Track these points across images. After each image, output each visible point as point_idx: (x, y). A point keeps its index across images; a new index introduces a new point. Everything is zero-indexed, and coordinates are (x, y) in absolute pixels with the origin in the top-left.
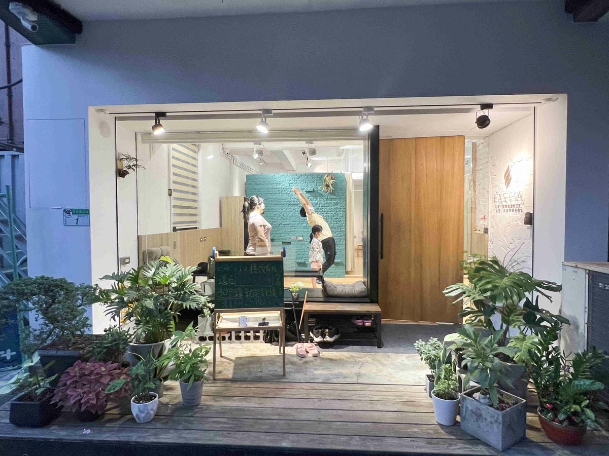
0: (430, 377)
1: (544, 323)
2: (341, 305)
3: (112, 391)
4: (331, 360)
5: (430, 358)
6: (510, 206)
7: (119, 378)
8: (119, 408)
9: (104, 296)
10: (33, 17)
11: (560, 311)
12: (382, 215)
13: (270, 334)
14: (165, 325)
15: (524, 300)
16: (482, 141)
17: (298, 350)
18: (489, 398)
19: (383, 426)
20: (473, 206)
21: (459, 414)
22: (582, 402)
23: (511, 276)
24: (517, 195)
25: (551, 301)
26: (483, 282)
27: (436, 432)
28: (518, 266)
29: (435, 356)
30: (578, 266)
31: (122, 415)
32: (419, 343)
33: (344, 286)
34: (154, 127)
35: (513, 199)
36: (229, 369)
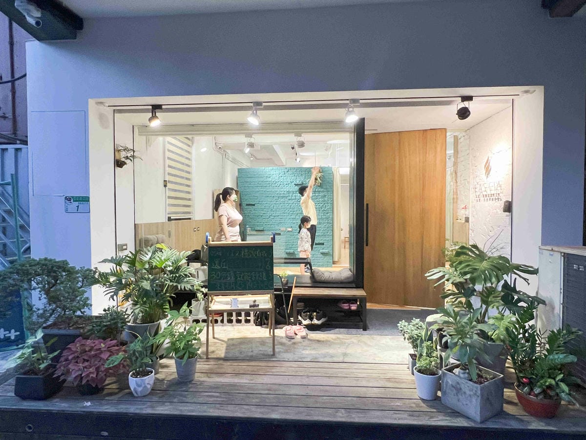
0: (413, 356)
1: (522, 304)
2: (329, 290)
3: (111, 366)
4: (318, 341)
5: (413, 337)
6: (490, 196)
7: (118, 354)
8: (117, 384)
9: (103, 279)
10: (38, 14)
11: (537, 293)
12: (367, 205)
13: (261, 317)
14: (161, 306)
15: (502, 282)
16: (464, 134)
17: (287, 332)
18: (468, 373)
19: (367, 400)
20: (455, 197)
21: (440, 390)
22: (556, 377)
23: (490, 260)
24: (496, 185)
25: (529, 284)
26: (463, 265)
27: (418, 406)
28: (497, 252)
29: (418, 336)
30: (553, 249)
31: (121, 389)
32: (402, 324)
33: (331, 273)
34: (150, 120)
35: (493, 188)
36: (222, 348)
